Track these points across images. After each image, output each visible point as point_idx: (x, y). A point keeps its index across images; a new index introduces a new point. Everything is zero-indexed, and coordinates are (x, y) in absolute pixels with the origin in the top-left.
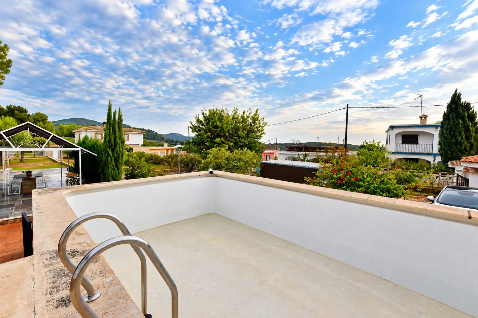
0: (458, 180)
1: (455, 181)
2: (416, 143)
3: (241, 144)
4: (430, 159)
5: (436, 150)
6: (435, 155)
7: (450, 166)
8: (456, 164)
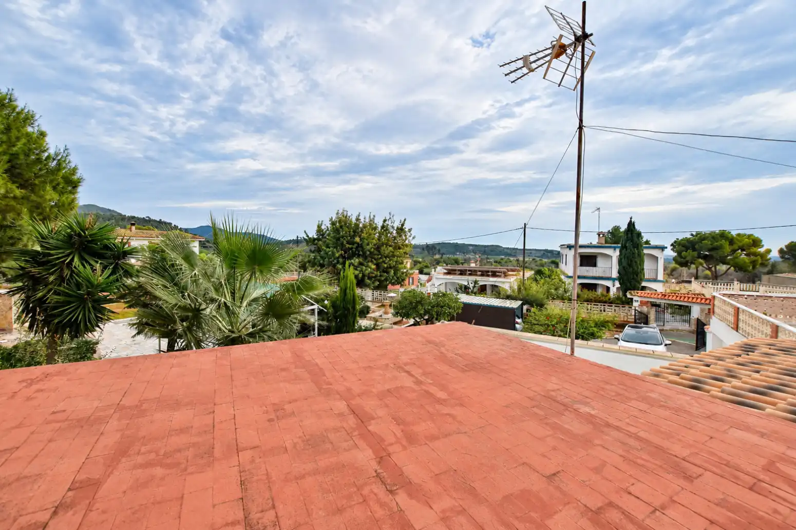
0: (635, 313)
1: (633, 313)
2: (595, 265)
3: (386, 265)
4: (608, 283)
5: (615, 274)
6: (614, 280)
7: (629, 296)
8: (634, 294)
